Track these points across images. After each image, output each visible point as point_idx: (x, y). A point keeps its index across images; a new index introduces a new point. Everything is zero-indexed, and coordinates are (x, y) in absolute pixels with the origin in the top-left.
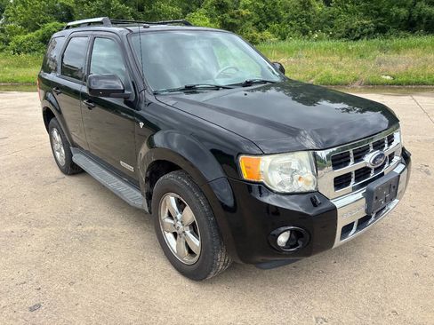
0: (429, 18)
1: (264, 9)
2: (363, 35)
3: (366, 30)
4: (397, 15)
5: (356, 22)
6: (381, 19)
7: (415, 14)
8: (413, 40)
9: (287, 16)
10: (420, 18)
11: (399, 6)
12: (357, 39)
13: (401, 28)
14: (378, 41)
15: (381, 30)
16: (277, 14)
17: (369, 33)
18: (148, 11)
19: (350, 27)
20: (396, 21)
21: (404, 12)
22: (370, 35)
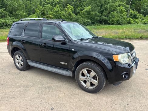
0: (105, 20)
1: (57, 15)
2: (88, 24)
3: (89, 23)
4: (97, 19)
5: (86, 21)
6: (92, 20)
7: (102, 19)
8: (102, 26)
9: (64, 18)
10: (103, 20)
11: (97, 17)
12: (87, 25)
13: (98, 23)
14: (92, 26)
15: (93, 23)
16: (61, 17)
17: (90, 24)
18: (15, 14)
19: (84, 22)
20: (97, 21)
21: (99, 18)
22: (90, 25)
